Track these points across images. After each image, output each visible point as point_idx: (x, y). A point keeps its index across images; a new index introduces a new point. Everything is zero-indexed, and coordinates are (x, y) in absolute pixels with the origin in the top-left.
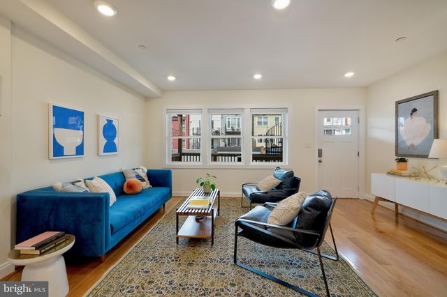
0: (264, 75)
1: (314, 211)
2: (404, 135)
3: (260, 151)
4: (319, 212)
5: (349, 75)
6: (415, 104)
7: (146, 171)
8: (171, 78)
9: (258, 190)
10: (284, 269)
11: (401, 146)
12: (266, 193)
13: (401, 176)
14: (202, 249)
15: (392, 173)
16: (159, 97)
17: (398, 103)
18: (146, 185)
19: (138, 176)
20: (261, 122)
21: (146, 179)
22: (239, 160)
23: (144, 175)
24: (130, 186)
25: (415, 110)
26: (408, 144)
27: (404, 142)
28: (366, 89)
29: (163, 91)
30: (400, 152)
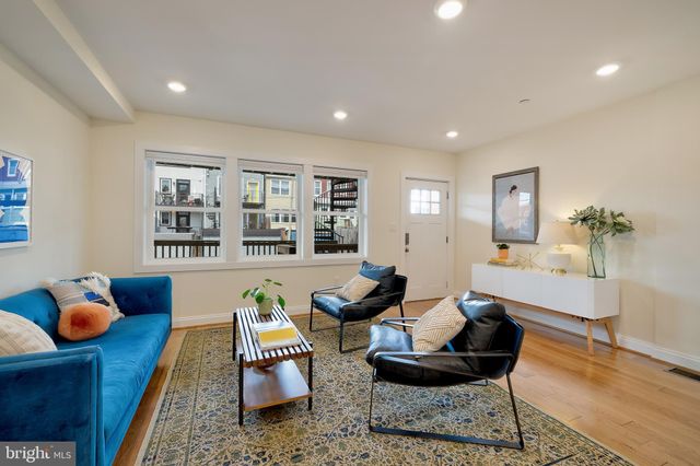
0: (350, 114)
1: (491, 323)
2: (502, 218)
3: (279, 235)
4: (499, 323)
5: (452, 134)
6: (514, 181)
7: (108, 282)
8: (177, 87)
9: (342, 298)
10: (440, 418)
11: (498, 229)
12: (359, 303)
13: (504, 265)
14: (297, 422)
15: (493, 263)
16: (126, 122)
17: (495, 177)
18: (112, 313)
19: (91, 296)
20: (278, 189)
21: (110, 299)
22: (293, 251)
23: (104, 292)
24: (80, 321)
25: (514, 188)
26: (507, 227)
27: (501, 224)
28: (457, 157)
29: (138, 110)
30: (498, 237)
